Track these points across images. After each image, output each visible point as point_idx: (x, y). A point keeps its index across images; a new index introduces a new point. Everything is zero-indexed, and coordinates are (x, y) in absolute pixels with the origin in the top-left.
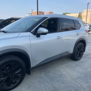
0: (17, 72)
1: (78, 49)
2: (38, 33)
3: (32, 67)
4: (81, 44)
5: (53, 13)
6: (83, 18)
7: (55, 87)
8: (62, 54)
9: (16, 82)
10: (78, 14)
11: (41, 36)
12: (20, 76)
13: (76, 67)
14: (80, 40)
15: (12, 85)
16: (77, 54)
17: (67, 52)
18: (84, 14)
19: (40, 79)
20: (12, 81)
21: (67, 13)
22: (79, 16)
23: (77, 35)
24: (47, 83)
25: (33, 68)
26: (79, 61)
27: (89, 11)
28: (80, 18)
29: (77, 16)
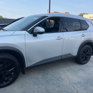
2: (34, 32)
3: (26, 66)
4: (88, 46)
5: (69, 13)
7: (48, 90)
8: (63, 55)
9: (9, 80)
11: (38, 35)
12: (13, 74)
13: (78, 71)
15: (5, 82)
16: (83, 57)
17: (70, 54)
19: (35, 80)
20: (4, 78)
24: (42, 84)
25: (28, 68)
26: (85, 65)
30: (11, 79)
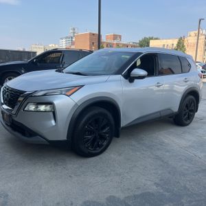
0: (104, 131)
1: (187, 106)
2: (131, 76)
3: (121, 126)
4: (191, 97)
6: (187, 49)
8: (162, 111)
9: (102, 146)
10: (177, 40)
11: (136, 80)
14: (190, 90)
15: (98, 148)
16: (185, 115)
17: (169, 109)
18: (190, 40)
20: (98, 142)
21: (152, 39)
22: (178, 45)
23: (186, 82)
25: (123, 128)
27: (202, 34)
28: (181, 49)
29: (175, 45)
30: (105, 143)
